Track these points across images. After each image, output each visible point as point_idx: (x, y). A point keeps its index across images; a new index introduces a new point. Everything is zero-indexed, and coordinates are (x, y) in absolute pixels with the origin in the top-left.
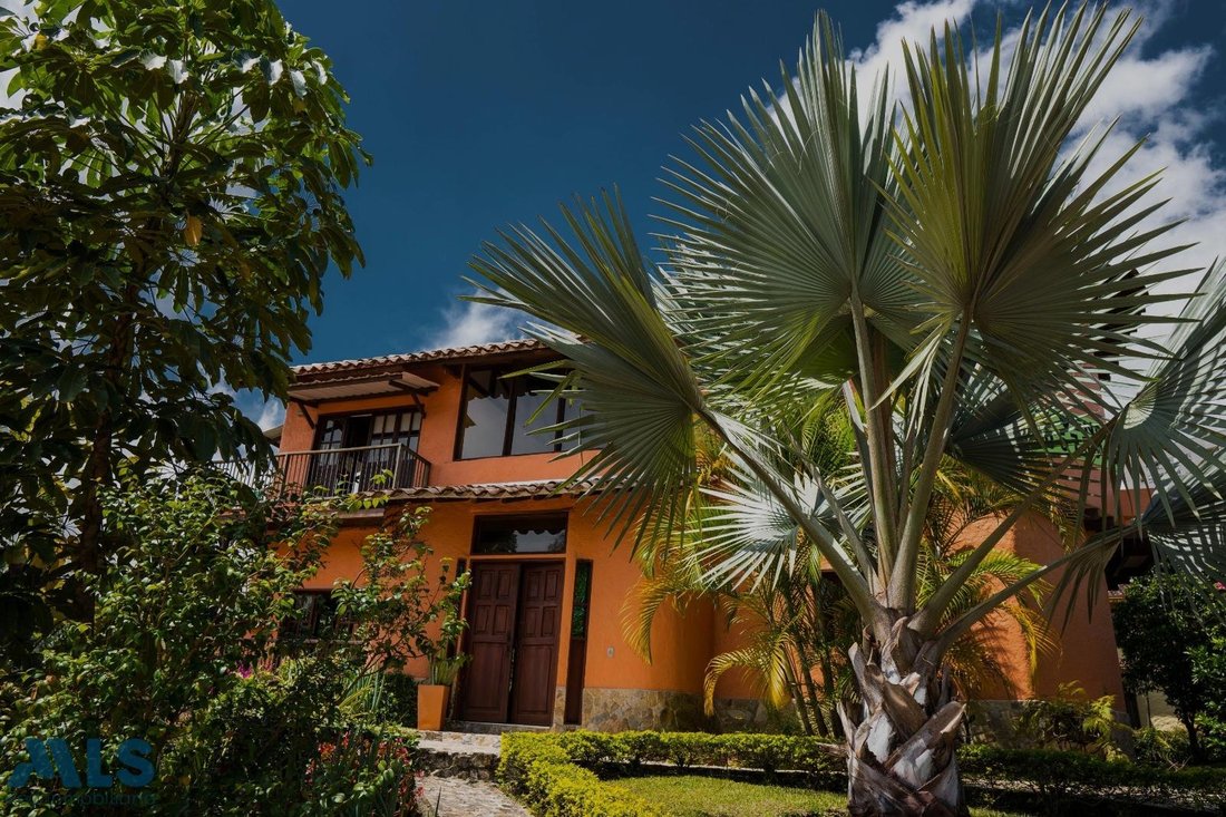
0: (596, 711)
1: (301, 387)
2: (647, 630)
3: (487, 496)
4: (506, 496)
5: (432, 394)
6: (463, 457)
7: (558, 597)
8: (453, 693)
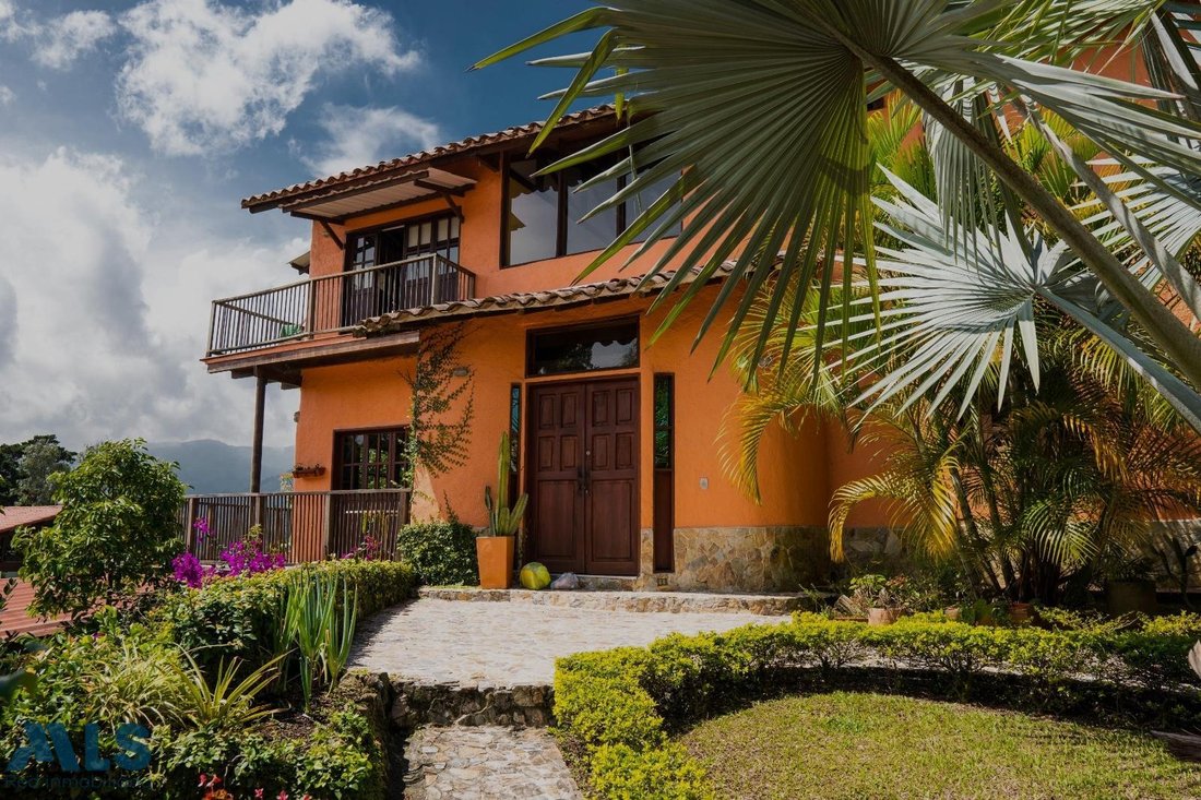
0: (692, 555)
1: (317, 201)
2: (752, 461)
3: (536, 305)
4: (559, 302)
5: (468, 194)
6: (512, 264)
7: (634, 419)
8: (520, 541)
